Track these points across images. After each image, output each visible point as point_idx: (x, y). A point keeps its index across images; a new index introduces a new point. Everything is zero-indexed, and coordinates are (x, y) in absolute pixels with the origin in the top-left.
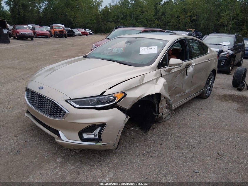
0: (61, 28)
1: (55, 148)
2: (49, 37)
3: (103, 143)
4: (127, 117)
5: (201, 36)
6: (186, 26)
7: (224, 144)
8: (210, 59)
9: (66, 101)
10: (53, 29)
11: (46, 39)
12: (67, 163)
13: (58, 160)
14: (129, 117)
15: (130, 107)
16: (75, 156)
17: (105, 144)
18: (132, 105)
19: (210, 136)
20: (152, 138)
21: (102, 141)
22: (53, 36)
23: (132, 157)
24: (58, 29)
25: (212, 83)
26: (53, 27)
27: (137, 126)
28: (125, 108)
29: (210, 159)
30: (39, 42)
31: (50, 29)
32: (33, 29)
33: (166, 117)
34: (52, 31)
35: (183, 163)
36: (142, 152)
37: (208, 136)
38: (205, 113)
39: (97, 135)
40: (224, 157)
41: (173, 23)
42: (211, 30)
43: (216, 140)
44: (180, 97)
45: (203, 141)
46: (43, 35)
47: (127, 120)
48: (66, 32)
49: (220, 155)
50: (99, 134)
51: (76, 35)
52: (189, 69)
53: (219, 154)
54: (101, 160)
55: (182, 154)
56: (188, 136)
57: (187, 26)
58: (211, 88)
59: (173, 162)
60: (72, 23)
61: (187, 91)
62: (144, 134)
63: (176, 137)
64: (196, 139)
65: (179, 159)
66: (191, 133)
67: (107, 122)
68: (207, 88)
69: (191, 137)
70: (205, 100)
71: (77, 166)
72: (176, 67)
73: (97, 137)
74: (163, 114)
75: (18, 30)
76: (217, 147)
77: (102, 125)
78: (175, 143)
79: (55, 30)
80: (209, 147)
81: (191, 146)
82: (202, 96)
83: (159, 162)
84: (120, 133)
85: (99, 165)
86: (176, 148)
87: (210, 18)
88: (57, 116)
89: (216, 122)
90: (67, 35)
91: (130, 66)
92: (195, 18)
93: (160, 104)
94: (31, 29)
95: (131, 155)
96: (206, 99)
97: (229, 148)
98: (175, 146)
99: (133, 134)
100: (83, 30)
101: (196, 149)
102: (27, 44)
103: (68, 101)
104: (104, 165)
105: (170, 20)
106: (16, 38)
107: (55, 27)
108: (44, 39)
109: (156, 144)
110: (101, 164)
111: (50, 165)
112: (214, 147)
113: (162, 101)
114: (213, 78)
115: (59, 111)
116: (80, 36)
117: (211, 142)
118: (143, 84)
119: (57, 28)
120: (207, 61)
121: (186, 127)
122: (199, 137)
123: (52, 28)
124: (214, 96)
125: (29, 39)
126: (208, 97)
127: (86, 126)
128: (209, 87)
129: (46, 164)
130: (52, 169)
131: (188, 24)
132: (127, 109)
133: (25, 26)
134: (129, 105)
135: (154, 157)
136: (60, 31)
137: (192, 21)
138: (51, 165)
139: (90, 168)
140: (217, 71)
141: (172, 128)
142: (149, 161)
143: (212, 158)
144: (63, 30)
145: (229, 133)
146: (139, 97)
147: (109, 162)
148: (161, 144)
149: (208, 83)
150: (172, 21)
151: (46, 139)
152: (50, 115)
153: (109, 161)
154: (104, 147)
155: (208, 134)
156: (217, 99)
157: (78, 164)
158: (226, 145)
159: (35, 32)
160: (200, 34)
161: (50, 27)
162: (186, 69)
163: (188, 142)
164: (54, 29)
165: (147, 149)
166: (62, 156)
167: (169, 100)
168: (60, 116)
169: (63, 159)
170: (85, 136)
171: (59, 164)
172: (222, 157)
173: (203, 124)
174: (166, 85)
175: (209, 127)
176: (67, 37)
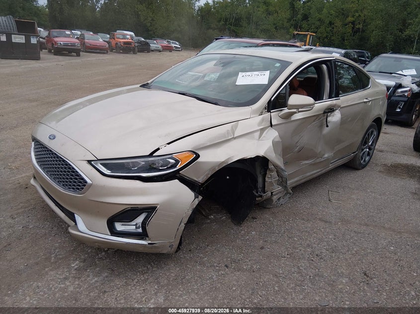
0: (128, 37)
1: (72, 242)
2: (107, 52)
3: (150, 242)
4: (196, 197)
5: (368, 58)
6: (344, 40)
7: (378, 256)
8: (370, 99)
9: (89, 162)
10: (114, 39)
11: (102, 55)
12: (88, 271)
13: (73, 265)
14: (200, 198)
15: (205, 178)
16: (103, 260)
17: (154, 243)
18: (209, 176)
19: (356, 238)
20: (248, 236)
21: (148, 237)
22: (114, 51)
23: (205, 269)
24: (122, 39)
25: (373, 142)
26: (114, 35)
27: (225, 212)
28: (196, 181)
29: (346, 283)
30: (89, 59)
31: (110, 38)
32: (81, 38)
33: (279, 199)
34: (113, 42)
35: (296, 285)
36: (225, 260)
37: (352, 238)
38: (353, 196)
39: (141, 226)
40: (374, 280)
41: (321, 33)
42: (388, 48)
43: (366, 246)
44: (311, 164)
45: (340, 248)
46: (96, 49)
47: (197, 202)
48: (136, 44)
49: (368, 276)
50: (144, 224)
51: (152, 51)
52: (333, 116)
53: (365, 274)
54: (148, 269)
55: (296, 269)
56: (314, 237)
57: (347, 40)
58: (371, 152)
59: (277, 282)
60: (148, 30)
61: (326, 156)
62: (235, 228)
63: (292, 237)
64: (327, 242)
65: (290, 279)
66: (321, 231)
67: (158, 204)
68: (363, 150)
69: (319, 239)
70: (360, 173)
71: (104, 278)
72: (300, 110)
73: (140, 230)
74: (273, 194)
75: (56, 39)
76: (364, 261)
77: (150, 210)
78: (287, 248)
79: (117, 41)
80: (350, 259)
81: (317, 255)
82: (352, 165)
83: (252, 281)
84: (183, 225)
85: (143, 279)
86: (289, 256)
87: (388, 28)
88: (73, 189)
89: (371, 214)
90: (136, 49)
91: (216, 104)
92: (361, 26)
93: (268, 175)
94: (77, 38)
95: (202, 264)
96: (361, 170)
97: (388, 264)
98: (286, 253)
99: (215, 226)
100: (165, 43)
101: (324, 261)
102: (68, 62)
103: (92, 162)
104: (151, 279)
105: (317, 28)
106: (53, 51)
107: (118, 36)
108: (99, 55)
109: (252, 247)
110: (146, 277)
111: (57, 274)
112: (359, 260)
113: (272, 171)
114: (375, 133)
115: (76, 179)
116: (160, 51)
117: (355, 249)
118: (235, 138)
119: (122, 37)
120: (365, 102)
121: (314, 219)
122: (335, 239)
123: (113, 37)
124: (376, 165)
125: (73, 54)
126: (364, 167)
127: (121, 209)
128: (368, 150)
129: (51, 270)
130: (59, 280)
131: (347, 36)
132: (200, 183)
133: (68, 32)
134: (203, 176)
135: (244, 272)
136: (125, 43)
137: (356, 32)
138: (59, 273)
139: (126, 282)
140: (384, 120)
141: (288, 220)
142: (235, 277)
143: (352, 280)
144: (131, 41)
145: (391, 236)
146: (223, 162)
147: (161, 274)
148: (262, 248)
149: (365, 141)
150: (319, 30)
151: (62, 225)
152: (63, 185)
153: (163, 272)
154: (152, 248)
155: (352, 235)
156: (380, 172)
157: (106, 274)
158: (382, 258)
159: (84, 43)
160: (367, 55)
161: (109, 34)
162: (326, 114)
163: (312, 248)
164: (116, 39)
165: (234, 256)
166: (82, 257)
167: (282, 169)
168: (78, 189)
169: (82, 264)
170: (119, 227)
171: (74, 272)
172: (371, 279)
173: (346, 215)
174: (278, 142)
175: (358, 221)
176: (136, 54)
